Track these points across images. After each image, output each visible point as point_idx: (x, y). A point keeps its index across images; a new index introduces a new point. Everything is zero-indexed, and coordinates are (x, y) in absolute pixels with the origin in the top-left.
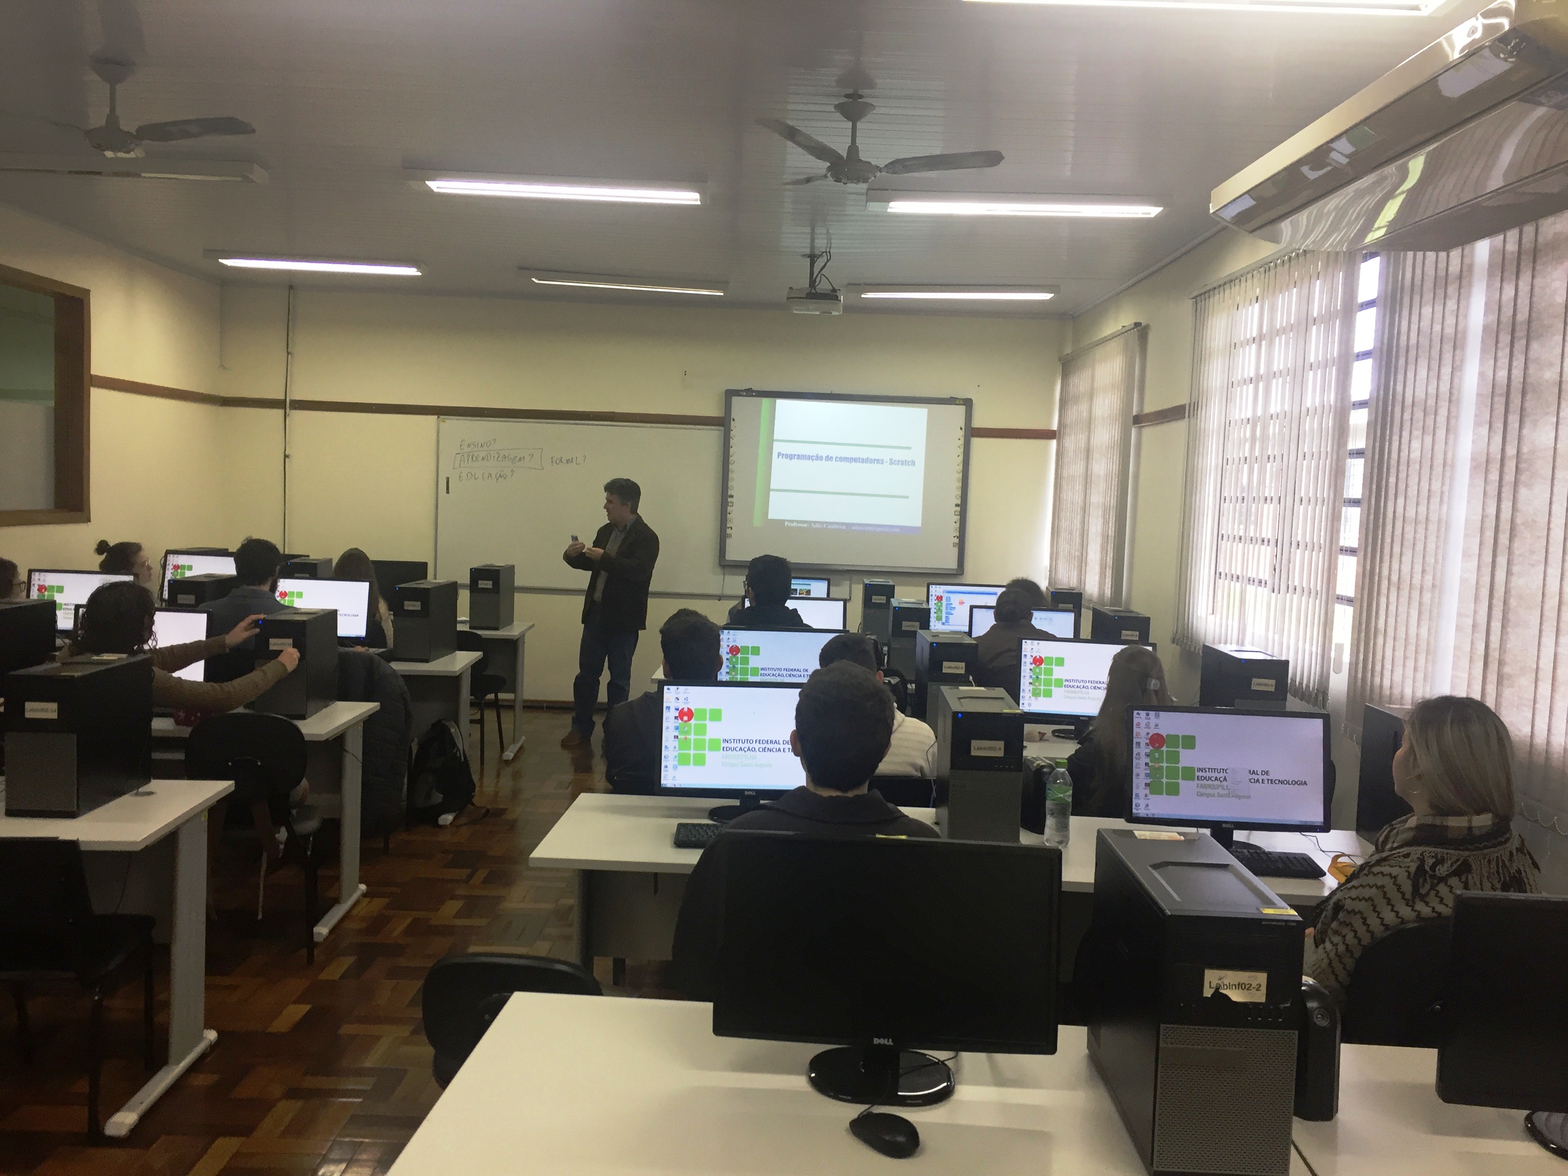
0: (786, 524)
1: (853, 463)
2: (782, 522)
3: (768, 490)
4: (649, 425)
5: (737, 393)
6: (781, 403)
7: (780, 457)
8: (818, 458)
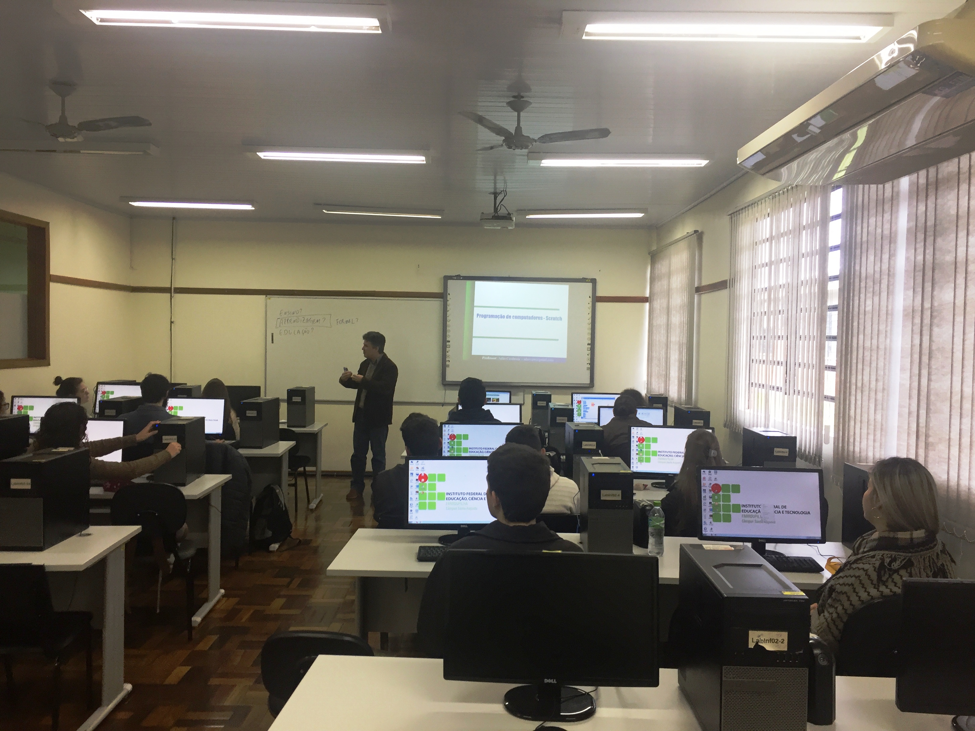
0: (483, 358)
1: (524, 320)
2: (480, 356)
3: (471, 337)
4: (397, 298)
5: (451, 278)
6: (478, 284)
7: (479, 317)
8: (502, 317)
